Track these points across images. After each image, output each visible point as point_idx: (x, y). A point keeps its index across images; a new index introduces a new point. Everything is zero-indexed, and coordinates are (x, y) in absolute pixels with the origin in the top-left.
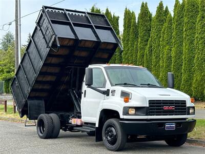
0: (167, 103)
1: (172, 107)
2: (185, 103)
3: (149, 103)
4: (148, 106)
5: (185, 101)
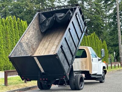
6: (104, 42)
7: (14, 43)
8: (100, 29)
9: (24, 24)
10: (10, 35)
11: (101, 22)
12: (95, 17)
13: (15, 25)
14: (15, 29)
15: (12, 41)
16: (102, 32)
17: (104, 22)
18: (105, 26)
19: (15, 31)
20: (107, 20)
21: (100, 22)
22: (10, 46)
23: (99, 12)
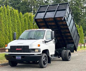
0: (19, 47)
1: (20, 49)
2: (29, 47)
3: (10, 47)
4: (10, 48)
5: (29, 46)
6: (81, 27)
7: (7, 27)
8: (79, 17)
9: (16, 12)
10: (4, 20)
11: (80, 11)
12: (75, 8)
13: (8, 12)
14: (8, 15)
15: (5, 25)
16: (80, 19)
17: (82, 12)
18: (83, 15)
19: (8, 17)
20: (84, 10)
21: (78, 12)
22: (3, 29)
23: (78, 4)
